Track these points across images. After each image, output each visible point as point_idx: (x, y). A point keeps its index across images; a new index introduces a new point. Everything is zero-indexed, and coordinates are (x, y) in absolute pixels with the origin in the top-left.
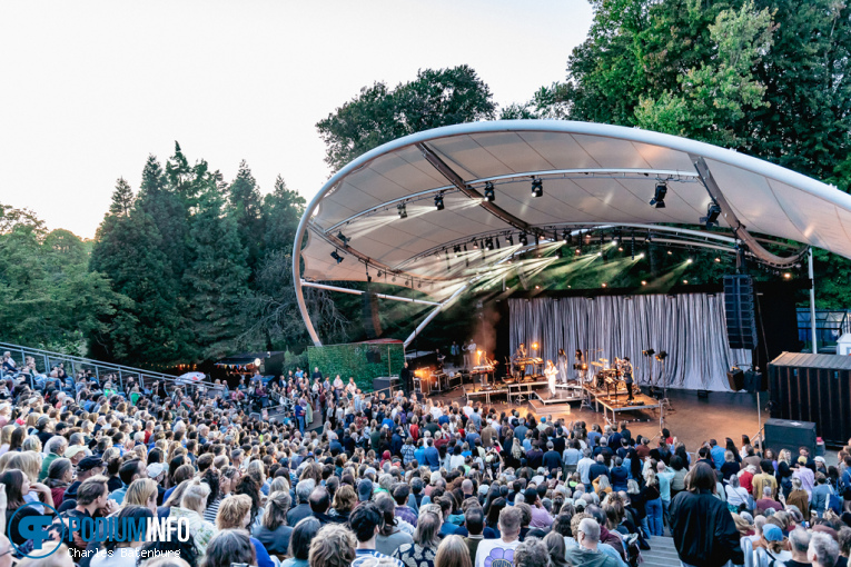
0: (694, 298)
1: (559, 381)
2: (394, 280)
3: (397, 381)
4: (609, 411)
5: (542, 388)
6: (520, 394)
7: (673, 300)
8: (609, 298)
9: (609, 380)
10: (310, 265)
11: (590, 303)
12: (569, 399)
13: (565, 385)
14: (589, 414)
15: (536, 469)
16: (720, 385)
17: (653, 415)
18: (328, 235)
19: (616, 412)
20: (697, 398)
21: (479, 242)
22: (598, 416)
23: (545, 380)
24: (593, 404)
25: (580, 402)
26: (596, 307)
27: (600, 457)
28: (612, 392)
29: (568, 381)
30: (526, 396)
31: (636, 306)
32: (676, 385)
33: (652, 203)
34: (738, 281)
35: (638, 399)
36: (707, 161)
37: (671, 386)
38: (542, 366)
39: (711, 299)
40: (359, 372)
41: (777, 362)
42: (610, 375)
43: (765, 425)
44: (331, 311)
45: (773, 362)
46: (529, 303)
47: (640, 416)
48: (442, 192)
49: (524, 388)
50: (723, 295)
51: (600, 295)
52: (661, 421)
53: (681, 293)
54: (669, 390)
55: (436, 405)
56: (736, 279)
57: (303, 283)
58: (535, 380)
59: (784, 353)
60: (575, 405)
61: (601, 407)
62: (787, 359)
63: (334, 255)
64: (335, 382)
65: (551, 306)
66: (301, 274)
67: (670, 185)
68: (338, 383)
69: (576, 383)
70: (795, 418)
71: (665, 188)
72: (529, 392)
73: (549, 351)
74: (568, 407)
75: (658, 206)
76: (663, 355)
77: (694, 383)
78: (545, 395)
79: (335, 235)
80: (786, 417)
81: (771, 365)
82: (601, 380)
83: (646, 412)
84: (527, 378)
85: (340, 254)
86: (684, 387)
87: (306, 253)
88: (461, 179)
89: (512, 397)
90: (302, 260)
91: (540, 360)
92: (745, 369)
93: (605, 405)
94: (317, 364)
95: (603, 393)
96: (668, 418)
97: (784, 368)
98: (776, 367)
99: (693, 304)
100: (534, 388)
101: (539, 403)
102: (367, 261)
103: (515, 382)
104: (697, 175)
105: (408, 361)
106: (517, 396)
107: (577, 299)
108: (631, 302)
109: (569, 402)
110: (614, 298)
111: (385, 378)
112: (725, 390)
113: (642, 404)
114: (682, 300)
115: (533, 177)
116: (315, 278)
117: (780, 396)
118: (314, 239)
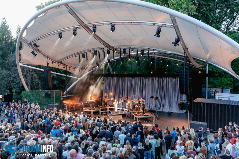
0: (169, 79)
1: (119, 107)
2: (59, 66)
3: (57, 106)
4: (136, 118)
5: (113, 109)
6: (104, 111)
7: (162, 80)
8: (140, 78)
9: (137, 106)
10: (24, 57)
11: (132, 79)
12: (122, 113)
13: (121, 109)
14: (129, 119)
15: (102, 139)
16: (175, 110)
17: (152, 120)
18: (30, 44)
19: (138, 118)
20: (167, 114)
21: (92, 52)
22: (132, 120)
23: (114, 106)
24: (131, 116)
25: (126, 115)
26: (135, 81)
27: (129, 134)
28: (138, 111)
29: (122, 107)
30: (106, 112)
31: (149, 81)
32: (160, 110)
33: (155, 35)
34: (184, 69)
35: (146, 114)
36: (176, 18)
37: (159, 110)
38: (113, 101)
39: (174, 80)
40: (43, 102)
41: (195, 101)
42: (137, 105)
43: (190, 123)
44: (35, 78)
45: (194, 101)
46: (111, 79)
47: (147, 120)
48: (76, 28)
49: (106, 109)
50: (178, 78)
51: (136, 77)
52: (154, 122)
53: (164, 77)
54: (158, 112)
55: (68, 114)
56: (184, 68)
57: (20, 64)
58: (110, 106)
59: (198, 98)
60: (124, 116)
61: (133, 116)
62: (198, 100)
63: (33, 53)
64: (32, 105)
65: (119, 81)
66: (20, 61)
67: (162, 29)
68: (33, 105)
69: (125, 108)
70: (200, 121)
71: (160, 30)
72: (108, 111)
73: (117, 97)
74: (121, 116)
75: (157, 37)
76: (157, 98)
77: (167, 110)
78: (113, 112)
79: (33, 44)
80: (197, 121)
81: (193, 102)
82: (134, 106)
83: (149, 119)
84: (107, 106)
85: (35, 52)
86: (163, 111)
87: (22, 52)
88: (84, 23)
89: (101, 112)
90: (20, 55)
91: (113, 99)
92: (185, 102)
93: (135, 116)
94: (26, 98)
95: (134, 111)
96: (157, 121)
97: (198, 103)
98: (195, 102)
99: (168, 81)
100: (110, 109)
101: (111, 115)
102: (47, 57)
103: (103, 107)
104: (172, 25)
105: (63, 98)
106: (103, 112)
107: (128, 78)
108: (147, 80)
109: (122, 115)
110: (141, 78)
111: (53, 104)
112: (177, 112)
113: (148, 116)
114: (164, 79)
115: (111, 23)
116: (26, 63)
117: (196, 113)
118: (25, 46)
